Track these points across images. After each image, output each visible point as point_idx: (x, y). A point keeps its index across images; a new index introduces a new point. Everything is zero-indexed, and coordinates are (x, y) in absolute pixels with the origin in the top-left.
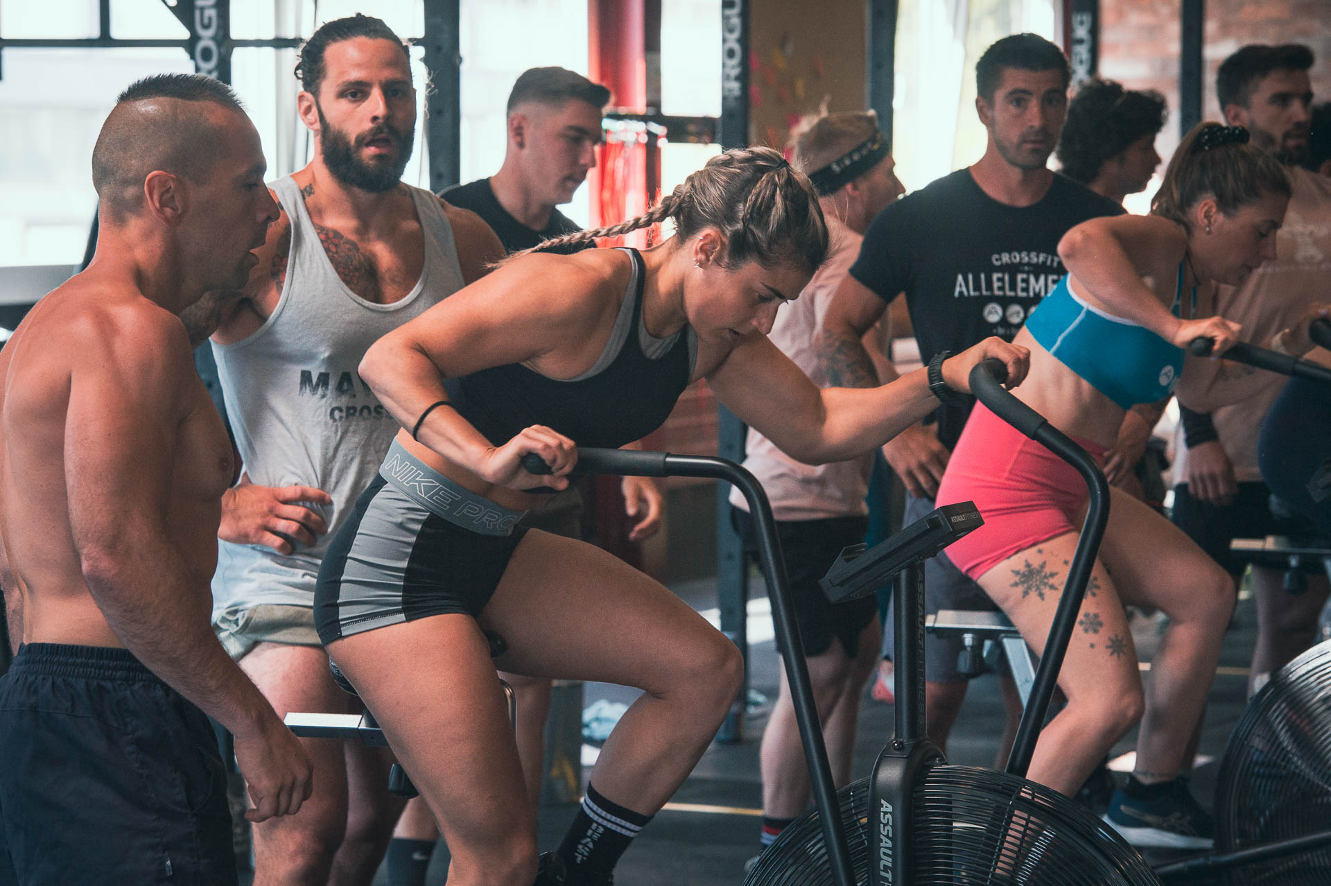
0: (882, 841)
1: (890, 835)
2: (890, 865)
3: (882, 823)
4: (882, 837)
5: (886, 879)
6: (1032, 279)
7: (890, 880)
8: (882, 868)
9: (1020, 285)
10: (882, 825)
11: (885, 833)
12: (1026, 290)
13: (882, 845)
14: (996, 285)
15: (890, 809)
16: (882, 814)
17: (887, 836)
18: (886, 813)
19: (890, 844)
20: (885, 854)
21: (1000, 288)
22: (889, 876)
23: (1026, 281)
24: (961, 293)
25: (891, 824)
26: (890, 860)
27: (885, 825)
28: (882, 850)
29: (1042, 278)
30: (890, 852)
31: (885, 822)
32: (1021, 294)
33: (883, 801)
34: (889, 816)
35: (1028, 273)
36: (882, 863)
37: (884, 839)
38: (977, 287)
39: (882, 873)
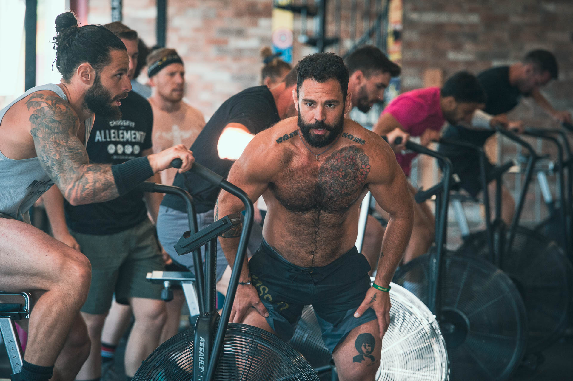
0: (200, 354)
1: (204, 351)
2: (203, 364)
3: (200, 346)
4: (200, 352)
5: (201, 370)
6: (125, 133)
7: (203, 370)
8: (200, 365)
9: (121, 136)
10: (200, 347)
11: (201, 350)
12: (123, 138)
13: (200, 355)
14: (113, 135)
15: (204, 340)
16: (200, 343)
17: (202, 352)
18: (202, 342)
19: (203, 355)
20: (201, 359)
21: (114, 137)
22: (203, 368)
23: (123, 133)
24: (98, 140)
25: (204, 346)
26: (203, 362)
27: (202, 347)
28: (200, 358)
29: (129, 132)
30: (203, 359)
31: (202, 346)
32: (122, 140)
33: (201, 337)
34: (203, 343)
35: (123, 130)
36: (200, 363)
37: (201, 353)
38: (105, 137)
39: (200, 367)
